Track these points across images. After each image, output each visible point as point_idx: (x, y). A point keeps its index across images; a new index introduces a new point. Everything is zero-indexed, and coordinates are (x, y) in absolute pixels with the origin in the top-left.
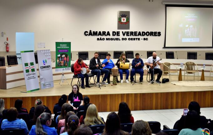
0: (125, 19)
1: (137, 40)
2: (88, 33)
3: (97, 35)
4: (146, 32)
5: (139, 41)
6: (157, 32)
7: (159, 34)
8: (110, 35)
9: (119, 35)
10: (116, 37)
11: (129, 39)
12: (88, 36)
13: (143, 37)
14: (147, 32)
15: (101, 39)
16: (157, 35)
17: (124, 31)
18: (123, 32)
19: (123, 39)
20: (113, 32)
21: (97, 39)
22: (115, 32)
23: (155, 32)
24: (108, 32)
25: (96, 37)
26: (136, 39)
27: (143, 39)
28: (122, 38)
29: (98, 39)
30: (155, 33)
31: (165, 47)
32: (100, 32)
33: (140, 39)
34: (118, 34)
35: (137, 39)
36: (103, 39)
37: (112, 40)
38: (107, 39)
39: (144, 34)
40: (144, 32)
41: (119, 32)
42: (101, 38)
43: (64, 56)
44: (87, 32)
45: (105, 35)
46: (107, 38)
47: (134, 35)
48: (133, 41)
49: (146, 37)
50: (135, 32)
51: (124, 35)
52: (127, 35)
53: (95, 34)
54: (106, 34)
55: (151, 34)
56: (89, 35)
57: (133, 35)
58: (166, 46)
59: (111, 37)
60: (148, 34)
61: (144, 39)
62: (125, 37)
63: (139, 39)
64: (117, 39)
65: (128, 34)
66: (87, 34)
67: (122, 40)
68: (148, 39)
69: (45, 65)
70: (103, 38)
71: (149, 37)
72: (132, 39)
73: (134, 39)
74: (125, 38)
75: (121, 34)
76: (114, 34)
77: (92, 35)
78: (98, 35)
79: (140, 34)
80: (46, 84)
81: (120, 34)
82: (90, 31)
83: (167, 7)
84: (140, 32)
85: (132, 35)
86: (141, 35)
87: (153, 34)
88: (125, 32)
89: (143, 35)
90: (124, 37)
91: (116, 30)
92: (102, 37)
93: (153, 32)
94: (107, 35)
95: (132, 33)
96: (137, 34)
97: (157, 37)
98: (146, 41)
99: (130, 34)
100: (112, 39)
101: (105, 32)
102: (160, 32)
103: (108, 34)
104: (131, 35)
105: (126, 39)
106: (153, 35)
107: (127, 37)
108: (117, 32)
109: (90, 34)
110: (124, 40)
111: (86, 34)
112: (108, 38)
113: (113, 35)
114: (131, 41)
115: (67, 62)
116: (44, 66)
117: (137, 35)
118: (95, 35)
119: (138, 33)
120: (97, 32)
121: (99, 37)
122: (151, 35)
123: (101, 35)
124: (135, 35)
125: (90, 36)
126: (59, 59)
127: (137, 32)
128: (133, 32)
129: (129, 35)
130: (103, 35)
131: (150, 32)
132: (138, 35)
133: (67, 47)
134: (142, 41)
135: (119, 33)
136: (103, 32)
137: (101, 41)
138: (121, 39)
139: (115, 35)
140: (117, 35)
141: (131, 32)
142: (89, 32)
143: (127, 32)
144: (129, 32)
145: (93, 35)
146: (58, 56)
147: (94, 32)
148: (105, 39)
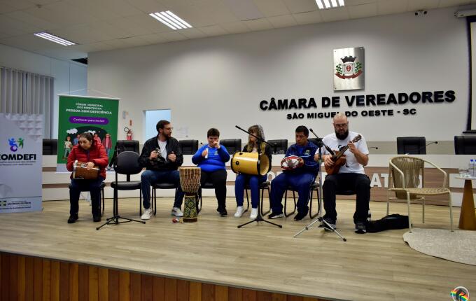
0: (353, 67)
1: (384, 114)
2: (268, 105)
3: (287, 108)
4: (409, 95)
5: (391, 117)
6: (442, 92)
7: (451, 96)
8: (315, 106)
9: (338, 106)
10: (330, 109)
11: (364, 114)
12: (267, 112)
13: (401, 108)
14: (413, 94)
15: (295, 116)
16: (442, 101)
17: (350, 94)
18: (347, 98)
20: (324, 99)
21: (286, 116)
22: (328, 99)
23: (436, 93)
24: (312, 100)
25: (285, 112)
26: (382, 113)
27: (402, 111)
28: (346, 113)
29: (289, 117)
30: (438, 94)
31: (469, 131)
32: (293, 101)
33: (395, 112)
34: (335, 102)
35: (384, 112)
37: (322, 116)
38: (310, 116)
39: (403, 99)
40: (405, 95)
41: (339, 98)
42: (295, 114)
44: (266, 102)
45: (305, 107)
46: (308, 114)
47: (376, 102)
48: (375, 118)
49: (409, 106)
50: (379, 96)
51: (350, 104)
52: (358, 104)
53: (283, 105)
54: (307, 104)
55: (426, 97)
56: (270, 109)
57: (374, 104)
58: (473, 128)
59: (319, 109)
60: (415, 98)
61: (406, 112)
62: (354, 108)
63: (390, 113)
65: (361, 102)
66: (266, 107)
68: (417, 112)
69: (16, 153)
70: (300, 115)
71: (419, 107)
72: (371, 113)
73: (378, 113)
74: (353, 112)
75: (343, 102)
76: (326, 103)
77: (276, 108)
78: (290, 108)
79: (392, 99)
81: (340, 103)
82: (273, 100)
83: (472, 24)
84: (392, 96)
85: (371, 104)
86: (395, 103)
87: (432, 98)
88: (353, 97)
89: (401, 102)
90: (351, 110)
91: (331, 95)
92: (298, 112)
93: (430, 93)
94: (309, 106)
95: (370, 99)
96: (384, 99)
97: (445, 105)
98: (410, 116)
99: (365, 102)
100: (321, 116)
101: (305, 100)
102: (453, 92)
103: (312, 103)
104: (368, 104)
105: (355, 114)
106: (431, 101)
107: (360, 110)
108: (333, 98)
109: (273, 106)
110: (349, 115)
111: (264, 106)
112: (312, 114)
113: (324, 106)
114: (368, 117)
116: (12, 153)
117: (384, 103)
118: (283, 108)
119: (386, 99)
120: (286, 101)
121: (292, 111)
122: (424, 101)
123: (296, 107)
124: (379, 103)
125: (273, 111)
126: (72, 141)
127: (384, 95)
128: (373, 96)
129: (363, 104)
130: (300, 107)
131: (421, 93)
132: (388, 103)
133: (102, 112)
134: (399, 118)
135: (338, 101)
136: (300, 100)
137: (295, 119)
139: (328, 105)
140: (334, 105)
141: (368, 96)
142: (269, 102)
143: (358, 97)
144: (363, 96)
145: (279, 108)
146: (68, 132)
147: (280, 101)
148: (306, 116)
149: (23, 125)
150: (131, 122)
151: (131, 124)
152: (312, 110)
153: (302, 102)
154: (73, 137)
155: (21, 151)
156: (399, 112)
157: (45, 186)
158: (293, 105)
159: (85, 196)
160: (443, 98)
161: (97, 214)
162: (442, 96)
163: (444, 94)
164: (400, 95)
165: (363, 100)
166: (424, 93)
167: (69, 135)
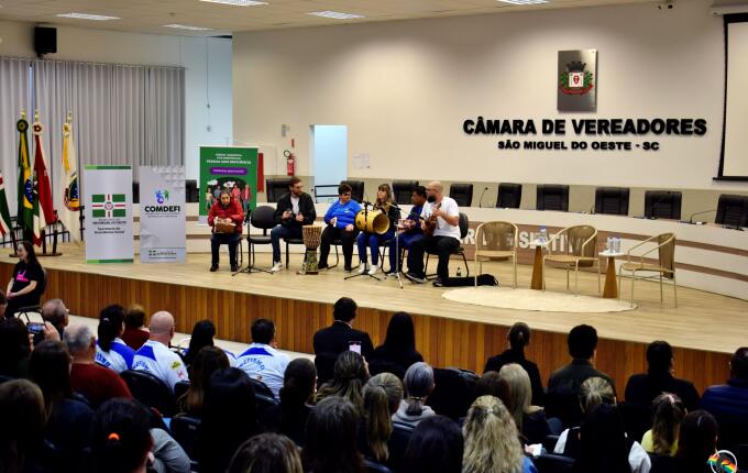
0: (581, 78)
1: (619, 148)
2: (474, 127)
3: (498, 132)
4: (650, 122)
5: (628, 152)
6: (691, 121)
7: (701, 127)
8: (534, 132)
9: (563, 132)
10: (553, 137)
11: (596, 146)
12: (473, 137)
13: (641, 139)
14: (656, 121)
15: (509, 145)
16: (690, 133)
17: (579, 117)
18: (574, 122)
19: (575, 145)
20: (545, 122)
21: (497, 145)
22: (550, 122)
23: (684, 121)
24: (530, 123)
25: (496, 138)
26: (616, 146)
27: (642, 145)
28: (573, 143)
29: (501, 145)
30: (686, 123)
31: (721, 178)
32: (506, 122)
33: (633, 146)
34: (559, 127)
35: (619, 144)
36: (516, 145)
37: (543, 147)
38: (528, 145)
39: (644, 128)
40: (646, 121)
41: (564, 121)
42: (508, 141)
43: (232, 186)
44: (471, 122)
45: (521, 132)
46: (526, 143)
47: (610, 130)
48: (608, 152)
49: (650, 138)
50: (614, 121)
51: (578, 131)
53: (493, 127)
54: (524, 128)
55: (671, 127)
56: (477, 132)
57: (607, 132)
58: (725, 174)
59: (539, 137)
60: (658, 127)
61: (647, 146)
62: (583, 137)
63: (627, 146)
64: (557, 145)
65: (591, 130)
66: (472, 130)
67: (573, 147)
68: (660, 146)
69: (163, 205)
70: (515, 143)
71: (664, 140)
72: (603, 146)
73: (612, 146)
74: (582, 143)
75: (569, 128)
76: (548, 128)
77: (484, 132)
78: (503, 132)
79: (629, 127)
80: (158, 251)
81: (566, 129)
82: (480, 119)
83: (729, 25)
84: (629, 122)
85: (603, 132)
86: (634, 132)
87: (679, 128)
88: (582, 122)
89: (641, 132)
90: (579, 139)
91: (554, 116)
92: (513, 138)
93: (676, 121)
94: (526, 132)
95: (604, 126)
96: (620, 127)
97: (694, 139)
98: (651, 152)
99: (596, 129)
100: (541, 146)
101: (521, 122)
102: (704, 122)
103: (531, 128)
104: (600, 132)
105: (583, 145)
106: (677, 132)
107: (590, 139)
108: (557, 121)
109: (480, 128)
110: (577, 147)
111: (469, 127)
112: (531, 143)
113: (545, 131)
114: (600, 151)
115: (242, 201)
116: (159, 205)
117: (619, 133)
118: (493, 132)
119: (623, 125)
120: (497, 122)
121: (505, 138)
122: (669, 133)
123: (510, 132)
124: (614, 132)
125: (481, 136)
126: (212, 192)
127: (620, 121)
128: (606, 121)
129: (594, 133)
130: (515, 132)
131: (665, 121)
132: (625, 132)
133: (241, 162)
134: (637, 153)
135: (563, 127)
136: (515, 122)
137: (509, 150)
138: (568, 144)
139: (550, 132)
140: (558, 132)
141: (600, 121)
142: (476, 122)
143: (588, 122)
144: (594, 121)
145: (489, 132)
146: (209, 183)
147: (489, 122)
148: (522, 145)
149: (168, 178)
150: (293, 141)
151: (293, 145)
152: (530, 138)
153: (518, 124)
154: (213, 188)
155: (167, 203)
156: (638, 146)
157: (189, 237)
158: (506, 128)
159: (224, 248)
160: (692, 129)
161: (234, 266)
162: (690, 126)
163: (693, 124)
164: (640, 122)
165: (594, 127)
166: (669, 121)
167: (210, 186)
